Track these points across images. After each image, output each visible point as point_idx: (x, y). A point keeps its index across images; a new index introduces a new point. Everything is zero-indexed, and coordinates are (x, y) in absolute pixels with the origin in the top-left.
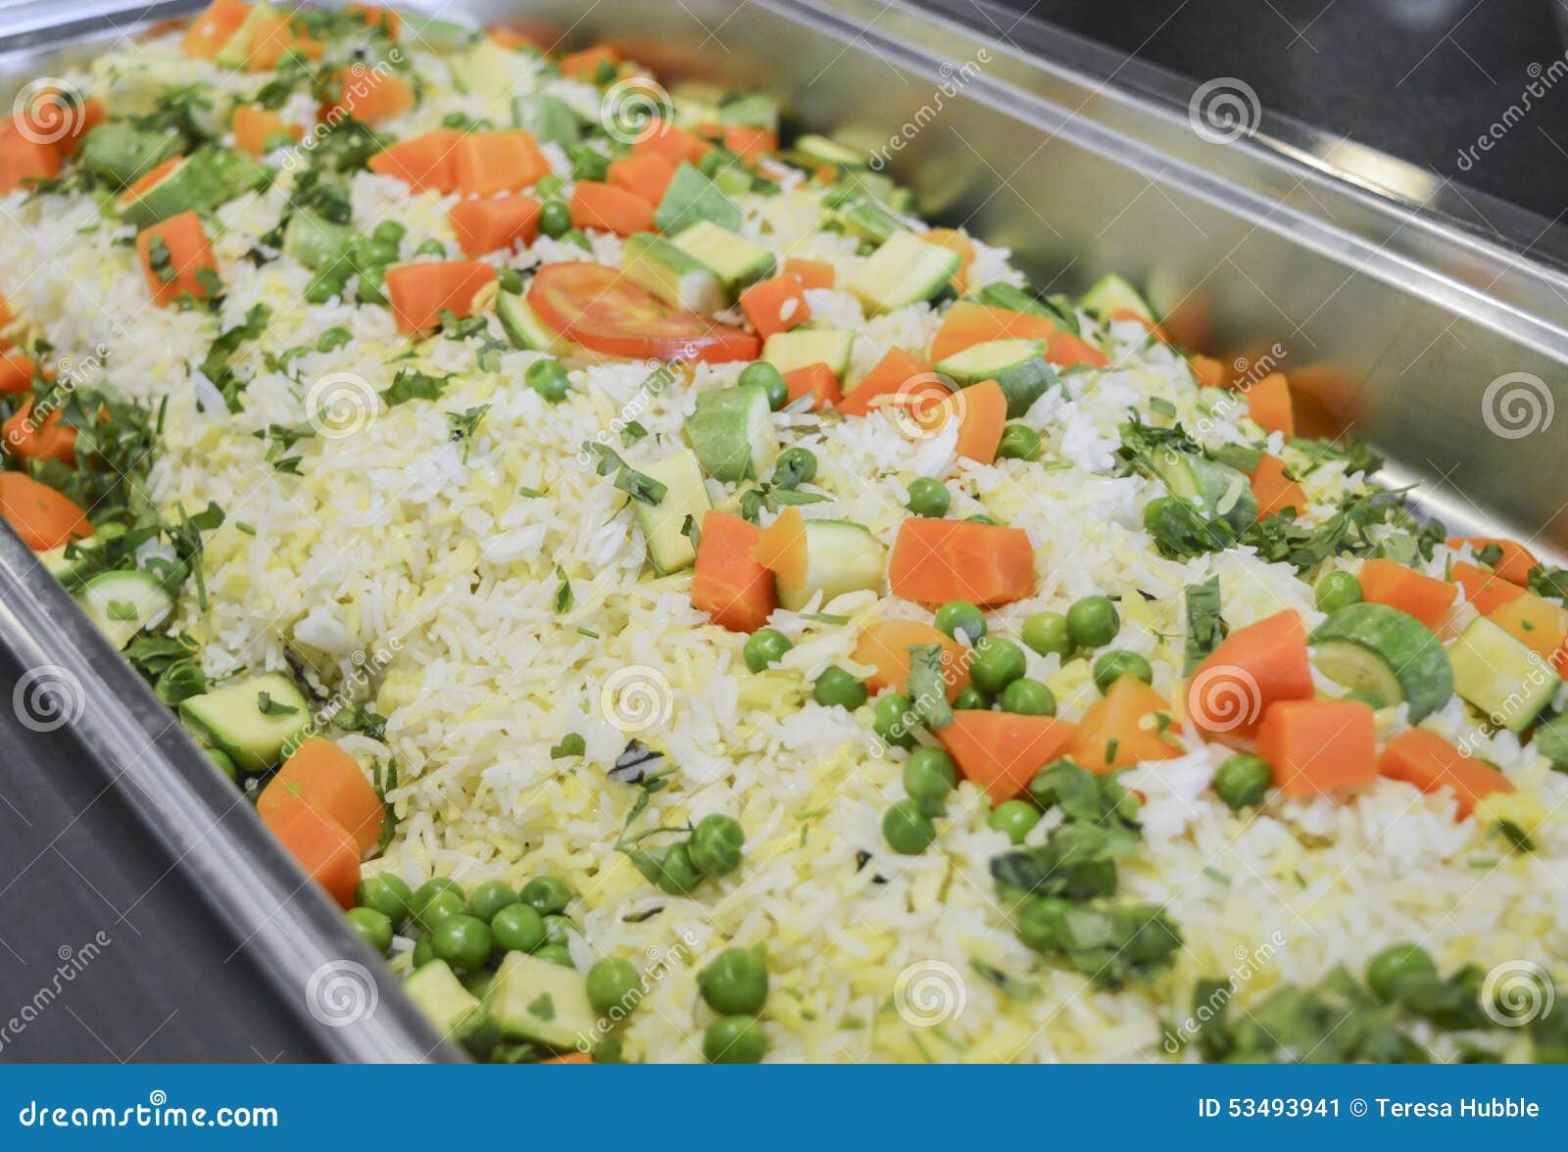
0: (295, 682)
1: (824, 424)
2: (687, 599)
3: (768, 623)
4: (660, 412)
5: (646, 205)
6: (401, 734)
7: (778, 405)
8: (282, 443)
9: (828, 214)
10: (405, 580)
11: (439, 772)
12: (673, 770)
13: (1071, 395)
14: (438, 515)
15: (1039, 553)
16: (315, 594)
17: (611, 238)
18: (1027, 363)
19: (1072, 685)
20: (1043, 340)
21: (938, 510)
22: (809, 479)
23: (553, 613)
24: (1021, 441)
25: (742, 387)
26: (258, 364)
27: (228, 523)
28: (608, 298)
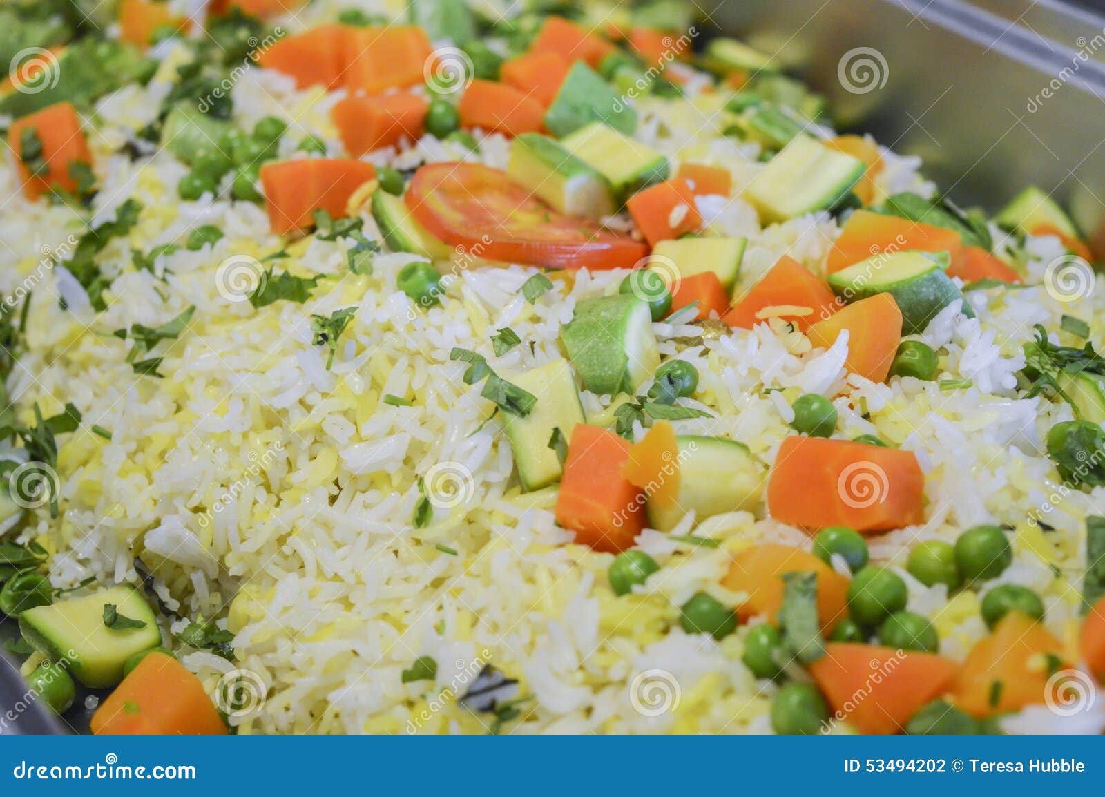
0: (145, 594)
1: (709, 336)
2: (551, 517)
3: (635, 544)
4: (536, 320)
5: (535, 105)
6: (249, 652)
7: (661, 314)
8: (144, 344)
9: (730, 119)
10: (263, 491)
11: (286, 693)
12: (528, 698)
13: (974, 311)
14: (299, 422)
15: (929, 477)
16: (166, 503)
17: (498, 138)
18: (925, 276)
19: (959, 619)
20: (946, 253)
21: (825, 429)
22: (690, 393)
23: (411, 527)
24: (917, 358)
25: (622, 295)
26: (126, 262)
27: (84, 428)
28: (492, 202)
